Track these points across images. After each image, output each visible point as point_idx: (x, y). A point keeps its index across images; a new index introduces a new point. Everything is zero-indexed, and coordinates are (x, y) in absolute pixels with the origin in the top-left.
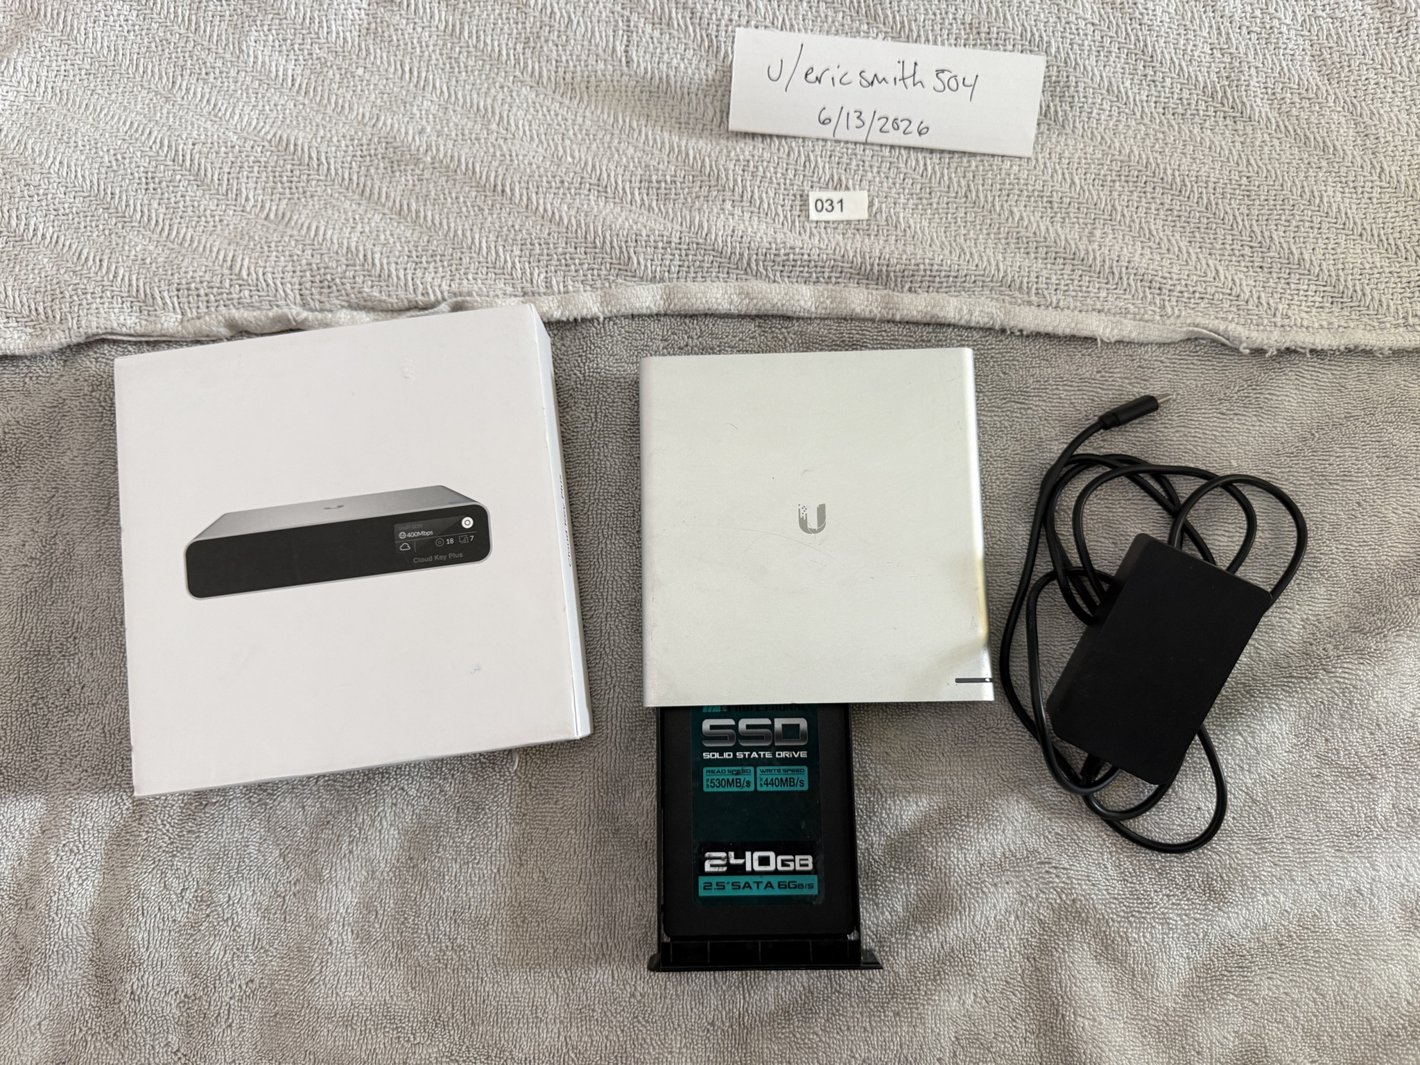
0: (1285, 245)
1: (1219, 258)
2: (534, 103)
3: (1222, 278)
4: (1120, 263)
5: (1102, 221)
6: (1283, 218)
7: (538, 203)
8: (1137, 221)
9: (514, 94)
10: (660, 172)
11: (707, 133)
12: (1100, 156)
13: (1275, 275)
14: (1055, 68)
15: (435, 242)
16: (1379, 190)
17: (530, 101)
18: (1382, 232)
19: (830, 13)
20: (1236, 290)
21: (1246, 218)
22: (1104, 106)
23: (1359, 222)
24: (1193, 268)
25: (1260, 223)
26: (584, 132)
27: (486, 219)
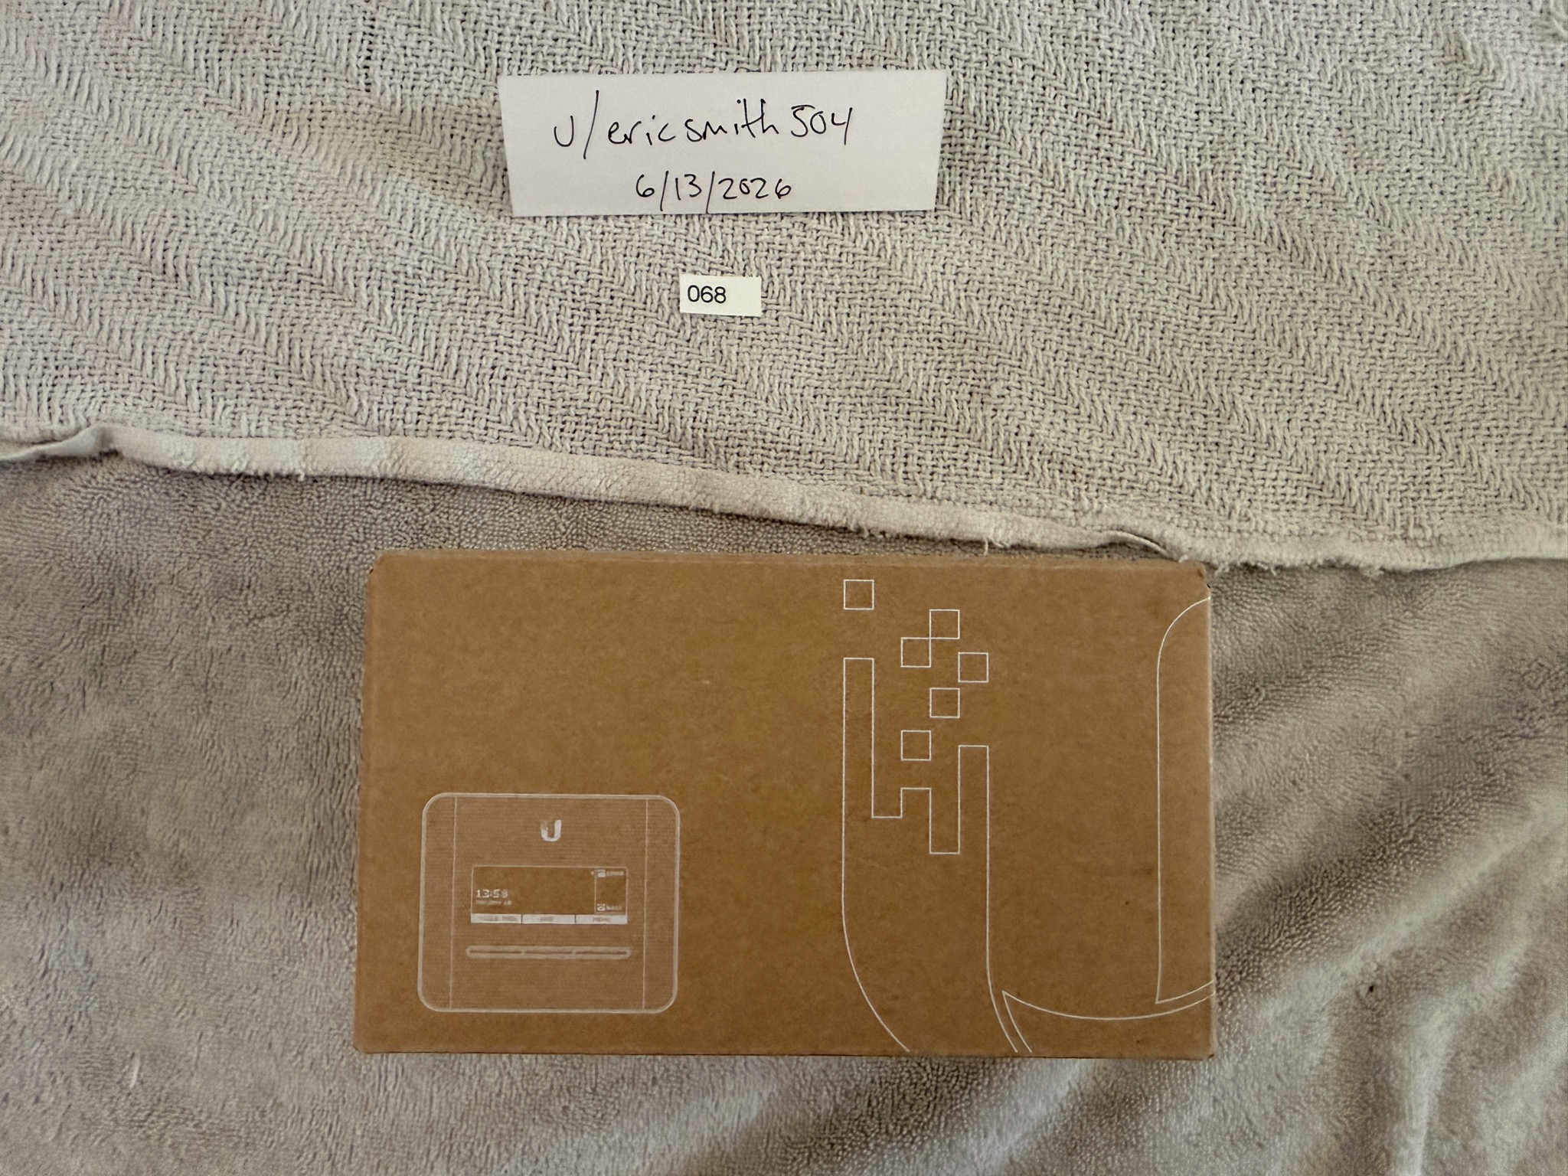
0: (1251, 416)
1: (1158, 429)
2: (230, 138)
3: (1160, 463)
4: (1019, 438)
5: (1007, 368)
6: (1253, 377)
7: (227, 302)
8: (1054, 372)
9: (204, 123)
10: (398, 259)
11: (473, 198)
12: (1011, 273)
13: (1234, 457)
14: (972, 133)
15: (81, 348)
16: (1394, 339)
17: (224, 135)
18: (1387, 401)
19: (663, 22)
20: (1179, 478)
21: (1201, 375)
22: (1033, 194)
23: (1358, 389)
24: (1120, 445)
25: (1220, 382)
26: (297, 187)
27: (153, 316)
